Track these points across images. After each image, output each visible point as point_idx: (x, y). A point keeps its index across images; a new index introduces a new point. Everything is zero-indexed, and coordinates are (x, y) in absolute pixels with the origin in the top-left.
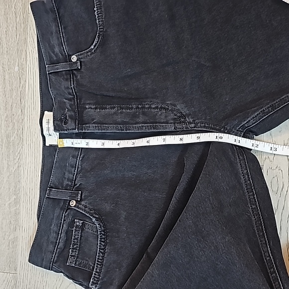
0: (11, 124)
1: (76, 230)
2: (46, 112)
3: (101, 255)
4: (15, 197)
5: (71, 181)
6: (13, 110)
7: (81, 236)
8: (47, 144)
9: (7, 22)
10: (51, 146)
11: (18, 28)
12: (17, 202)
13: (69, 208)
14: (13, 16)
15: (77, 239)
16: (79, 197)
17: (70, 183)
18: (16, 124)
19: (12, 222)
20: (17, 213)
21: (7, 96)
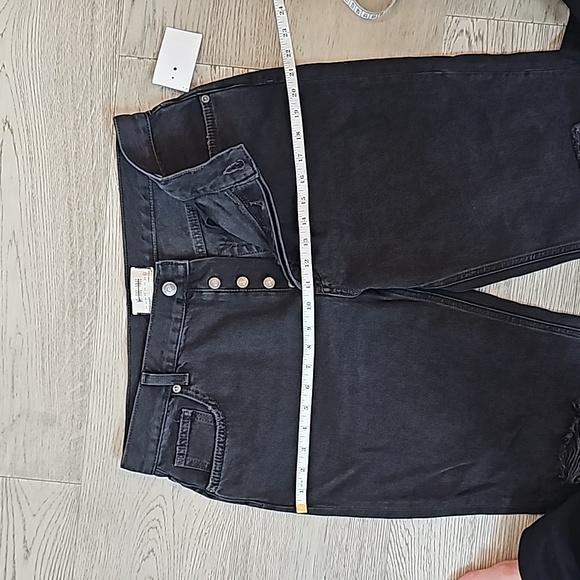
0: (79, 284)
1: (184, 423)
2: (133, 269)
3: (220, 449)
4: (81, 384)
5: (172, 361)
6: (84, 266)
7: (191, 429)
8: (135, 313)
9: (78, 139)
10: (139, 314)
11: (95, 151)
12: (83, 391)
13: (173, 396)
14: (88, 134)
15: (185, 433)
16: (187, 381)
17: (171, 364)
18: (87, 285)
19: (76, 417)
20: (83, 406)
21: (74, 245)
